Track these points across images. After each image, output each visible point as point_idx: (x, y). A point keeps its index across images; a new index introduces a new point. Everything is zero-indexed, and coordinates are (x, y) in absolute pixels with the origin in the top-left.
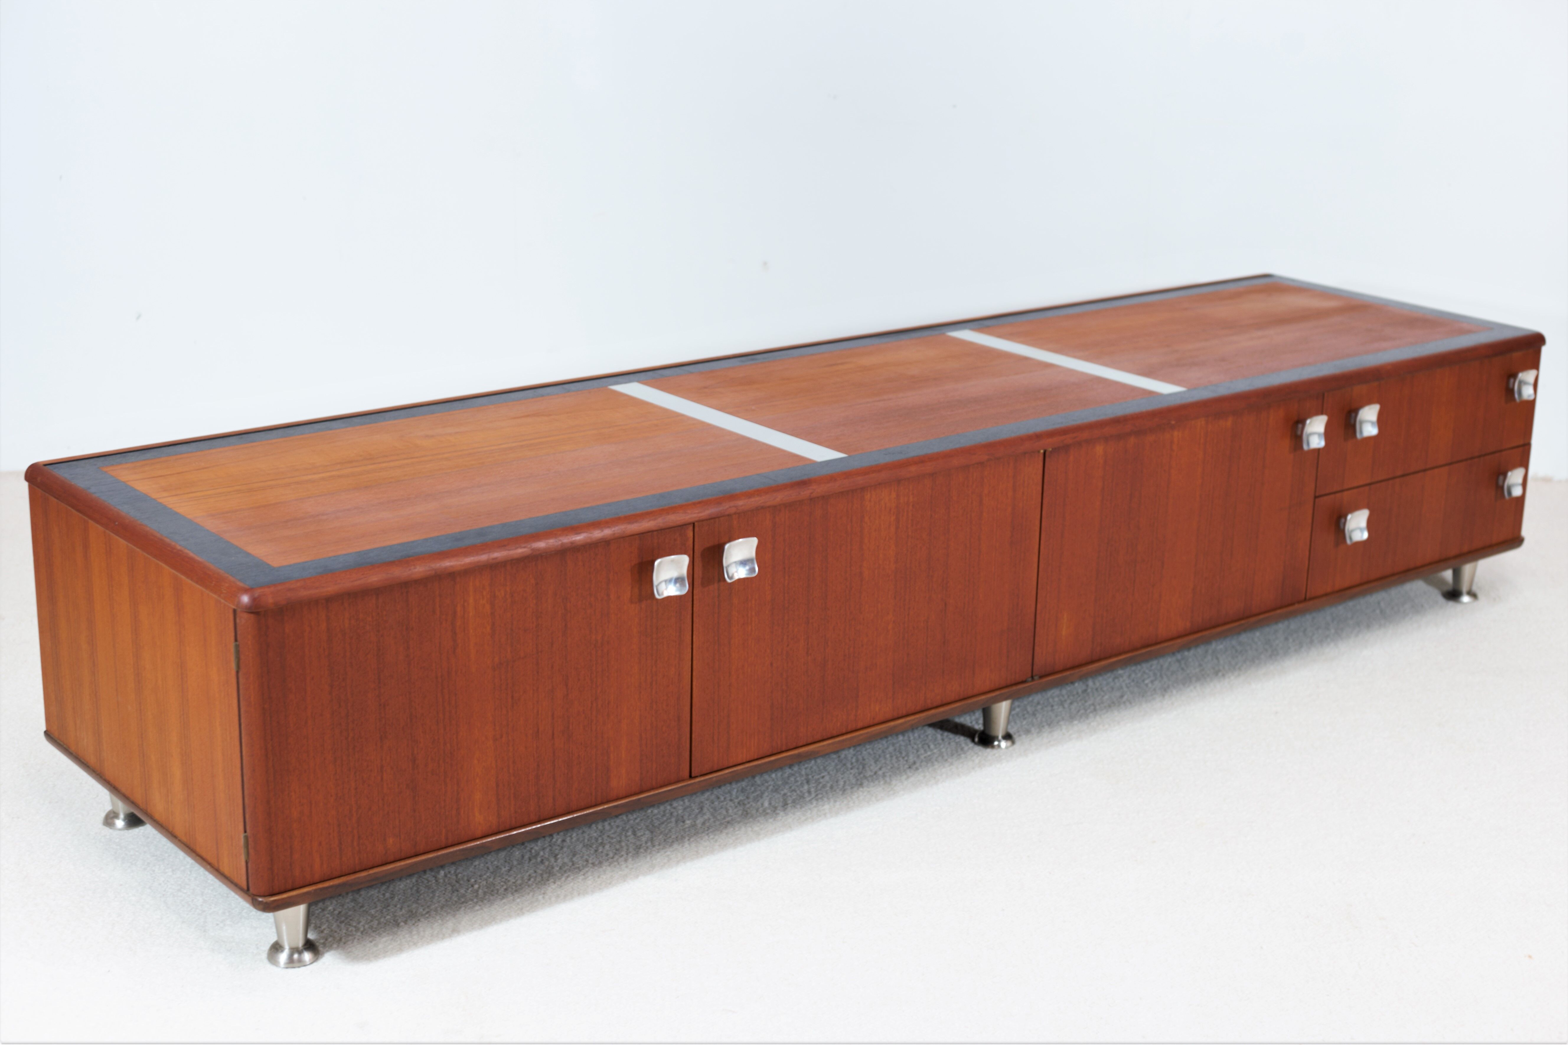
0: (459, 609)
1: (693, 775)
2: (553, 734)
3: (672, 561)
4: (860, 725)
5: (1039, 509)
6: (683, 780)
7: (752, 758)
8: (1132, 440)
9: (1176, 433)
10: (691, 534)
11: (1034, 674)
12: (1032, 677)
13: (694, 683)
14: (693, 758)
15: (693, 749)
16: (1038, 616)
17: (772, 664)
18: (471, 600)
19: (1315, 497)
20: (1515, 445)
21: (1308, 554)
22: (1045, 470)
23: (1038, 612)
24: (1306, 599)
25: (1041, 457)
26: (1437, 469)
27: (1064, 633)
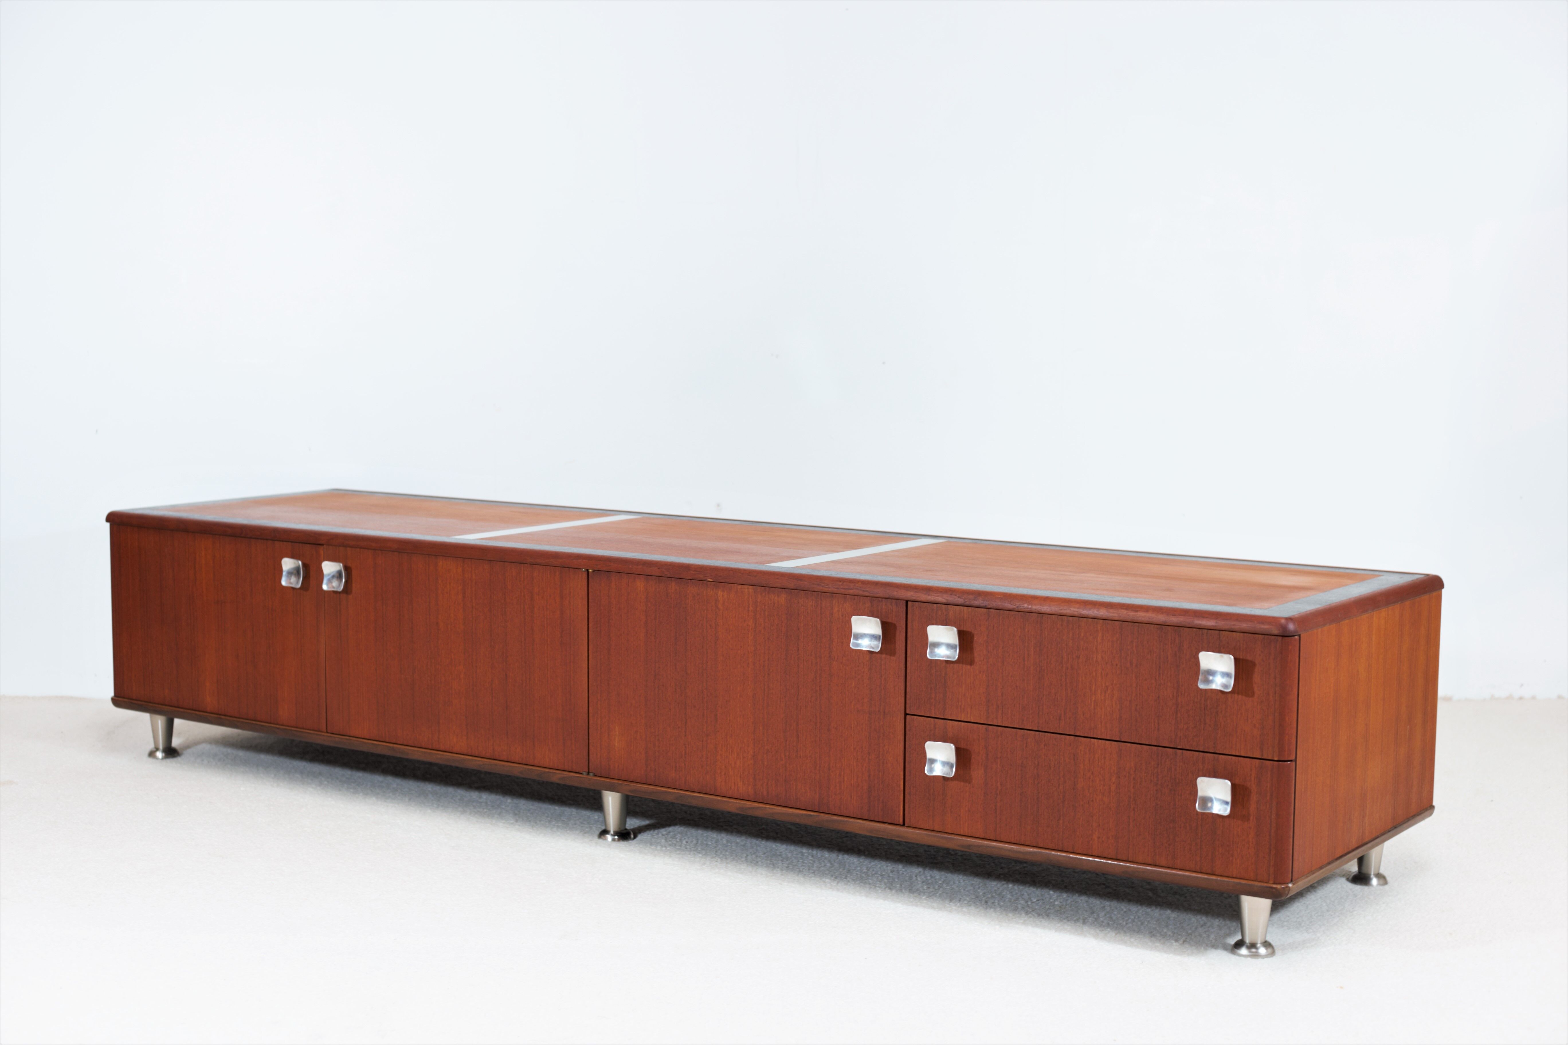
0: (197, 557)
1: (327, 730)
3: (292, 561)
5: (586, 622)
6: (322, 732)
7: (365, 737)
8: (673, 586)
9: (720, 593)
11: (590, 771)
12: (588, 773)
13: (327, 662)
14: (328, 718)
15: (328, 709)
16: (591, 719)
18: (203, 553)
19: (906, 714)
20: (1243, 755)
21: (902, 773)
22: (589, 588)
23: (590, 714)
24: (904, 825)
25: (585, 575)
26: (1096, 740)
27: (616, 745)
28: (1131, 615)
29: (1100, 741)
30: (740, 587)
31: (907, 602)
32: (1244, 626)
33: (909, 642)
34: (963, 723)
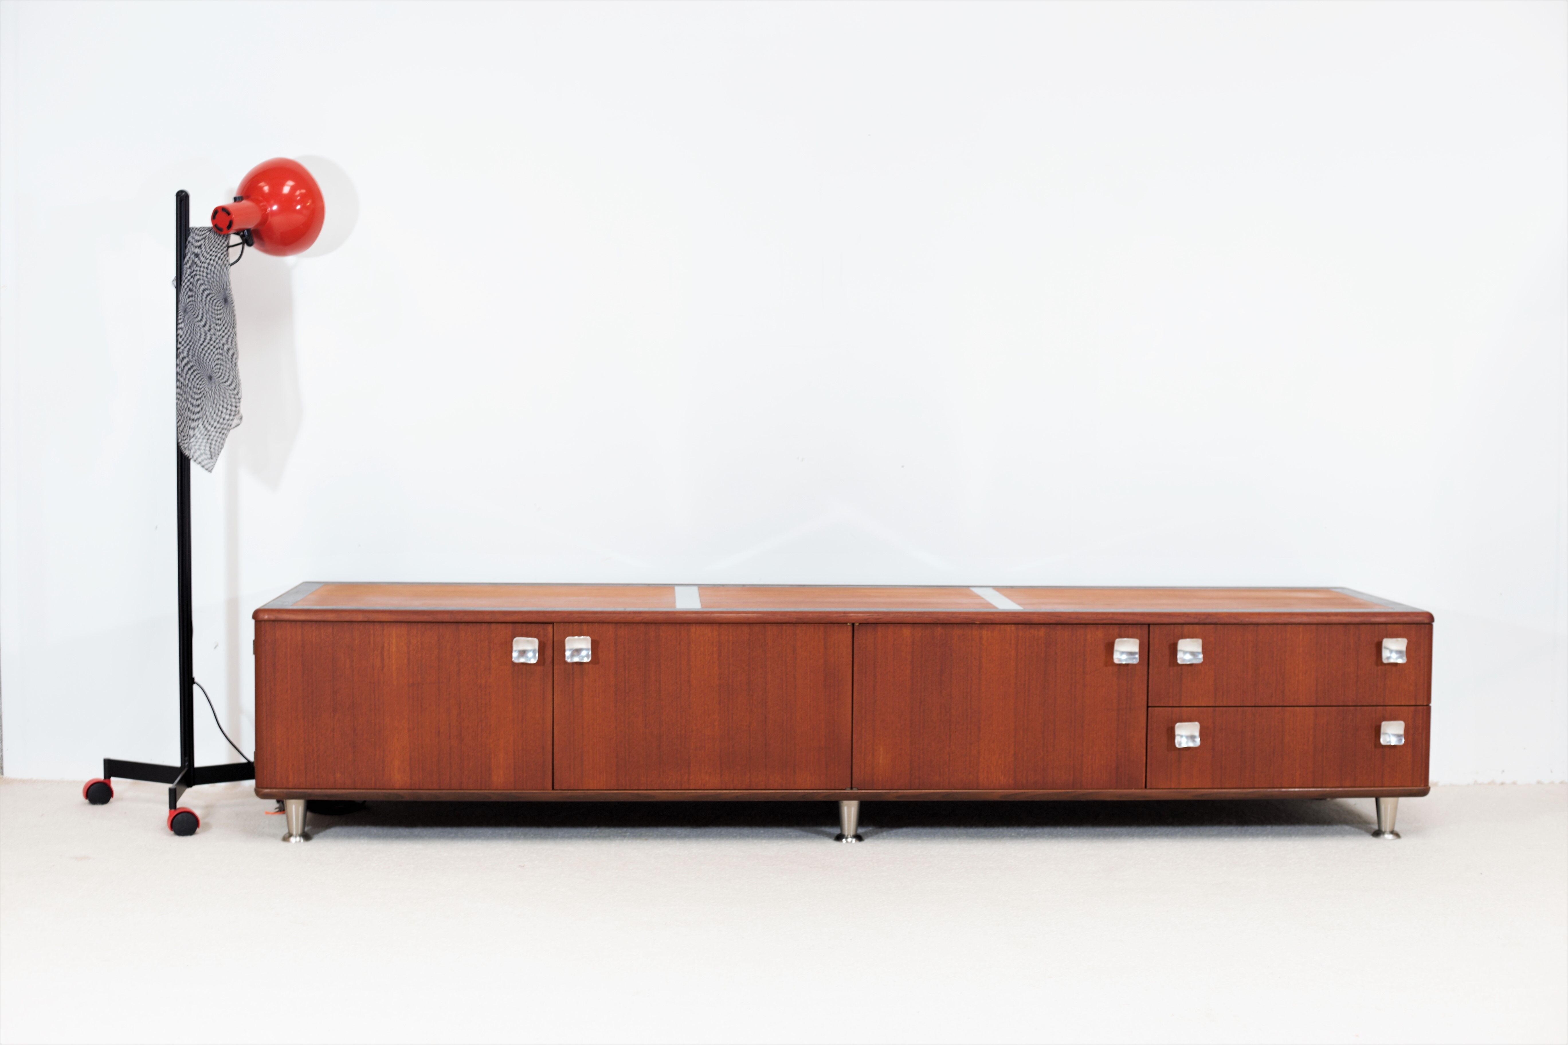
0: (386, 645)
1: (555, 788)
2: (450, 737)
3: (528, 641)
4: (692, 787)
5: (851, 665)
6: (548, 790)
7: (602, 788)
8: (939, 630)
9: (984, 632)
10: (551, 630)
11: (853, 786)
12: (852, 788)
13: (555, 727)
14: (555, 777)
15: (555, 771)
16: (854, 744)
17: (616, 728)
18: (394, 641)
19: (1148, 707)
20: (1403, 704)
21: (1144, 751)
22: (855, 638)
23: (854, 741)
24: (1146, 787)
25: (850, 629)
26: (1298, 708)
27: (881, 762)
28: (1325, 619)
29: (1301, 708)
30: (1002, 626)
31: (1149, 625)
32: (1405, 619)
33: (1151, 654)
34: (1195, 708)
